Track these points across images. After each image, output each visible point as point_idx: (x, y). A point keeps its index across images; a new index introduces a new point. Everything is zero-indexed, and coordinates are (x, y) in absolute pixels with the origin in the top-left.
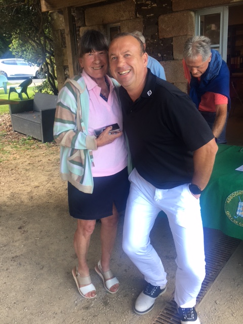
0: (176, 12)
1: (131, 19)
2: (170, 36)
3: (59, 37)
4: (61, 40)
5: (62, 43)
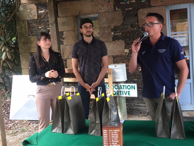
5: (29, 32)
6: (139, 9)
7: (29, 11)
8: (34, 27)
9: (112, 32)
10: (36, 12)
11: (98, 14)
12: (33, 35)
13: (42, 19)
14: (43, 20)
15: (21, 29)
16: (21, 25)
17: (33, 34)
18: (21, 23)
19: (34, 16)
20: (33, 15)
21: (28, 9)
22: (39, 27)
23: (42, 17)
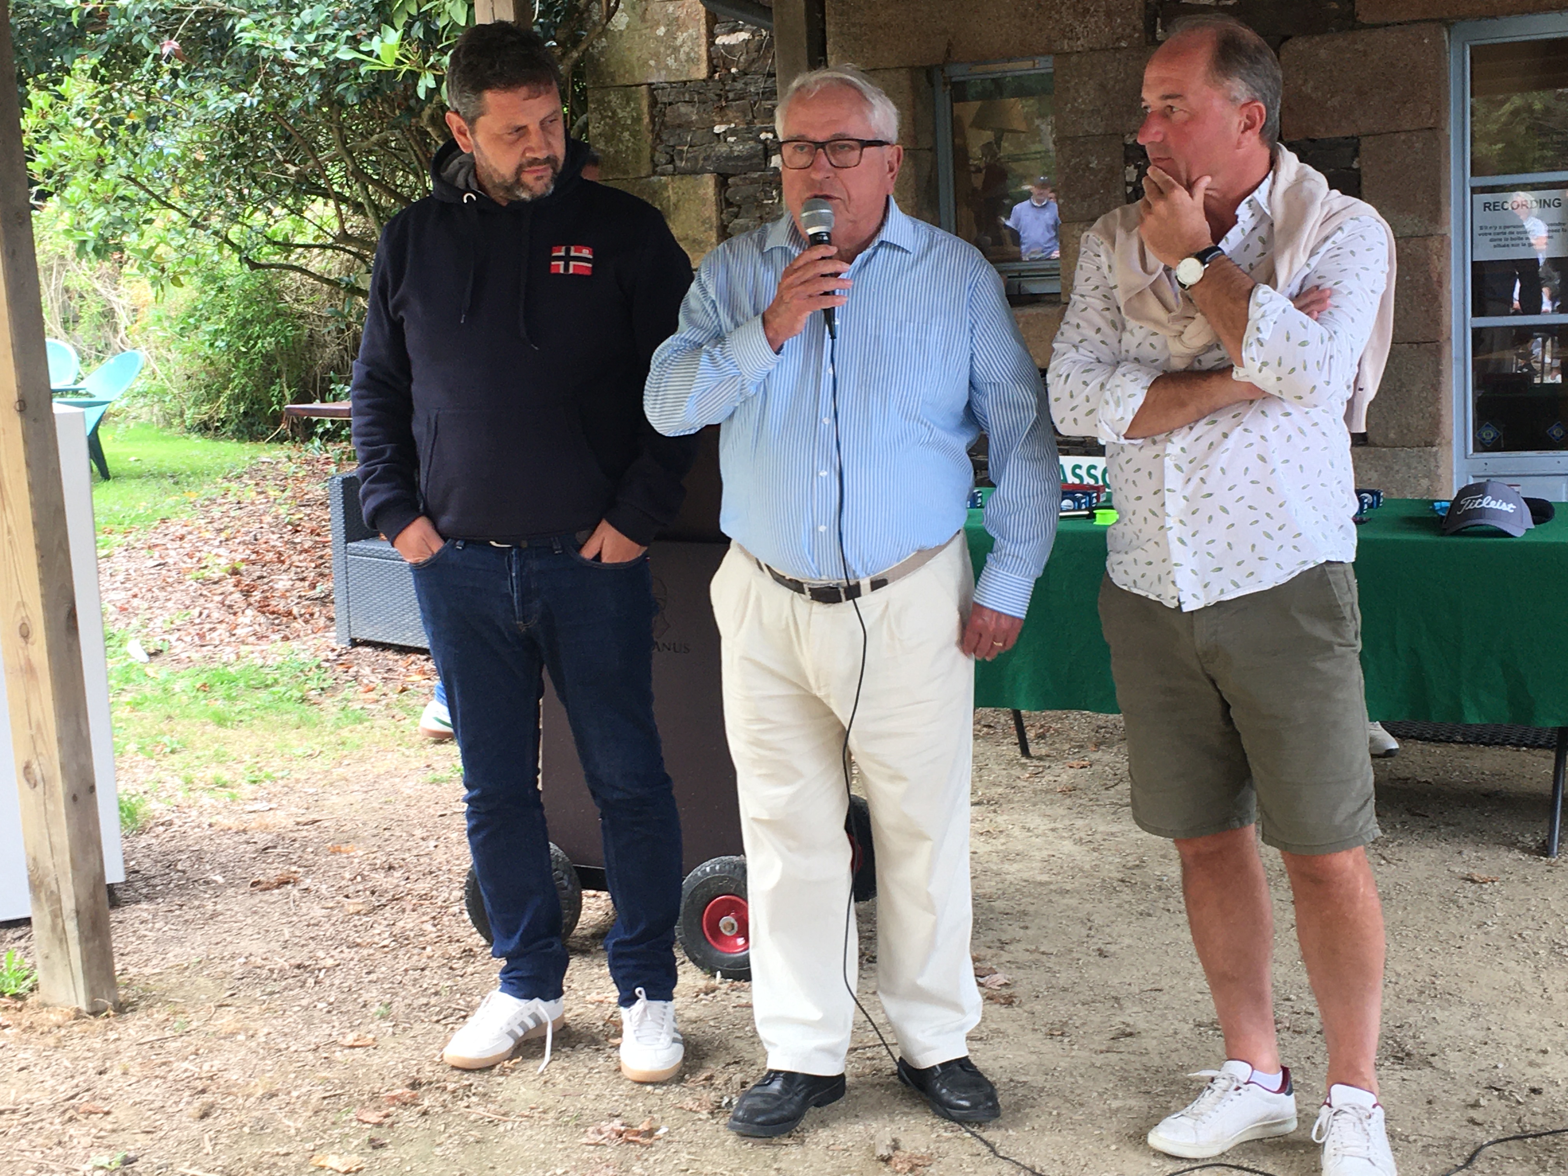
0: (1376, 26)
1: (1118, 49)
2: (1346, 130)
3: (637, 120)
4: (650, 138)
5: (654, 149)
6: (1286, 38)
7: (661, 32)
8: (685, 126)
9: (1127, 162)
10: (703, 40)
11: (1051, 58)
12: (677, 172)
13: (734, 79)
14: (739, 85)
15: (610, 137)
16: (614, 113)
17: (678, 163)
18: (614, 99)
19: (689, 60)
20: (682, 56)
21: (658, 24)
22: (714, 123)
23: (733, 70)
